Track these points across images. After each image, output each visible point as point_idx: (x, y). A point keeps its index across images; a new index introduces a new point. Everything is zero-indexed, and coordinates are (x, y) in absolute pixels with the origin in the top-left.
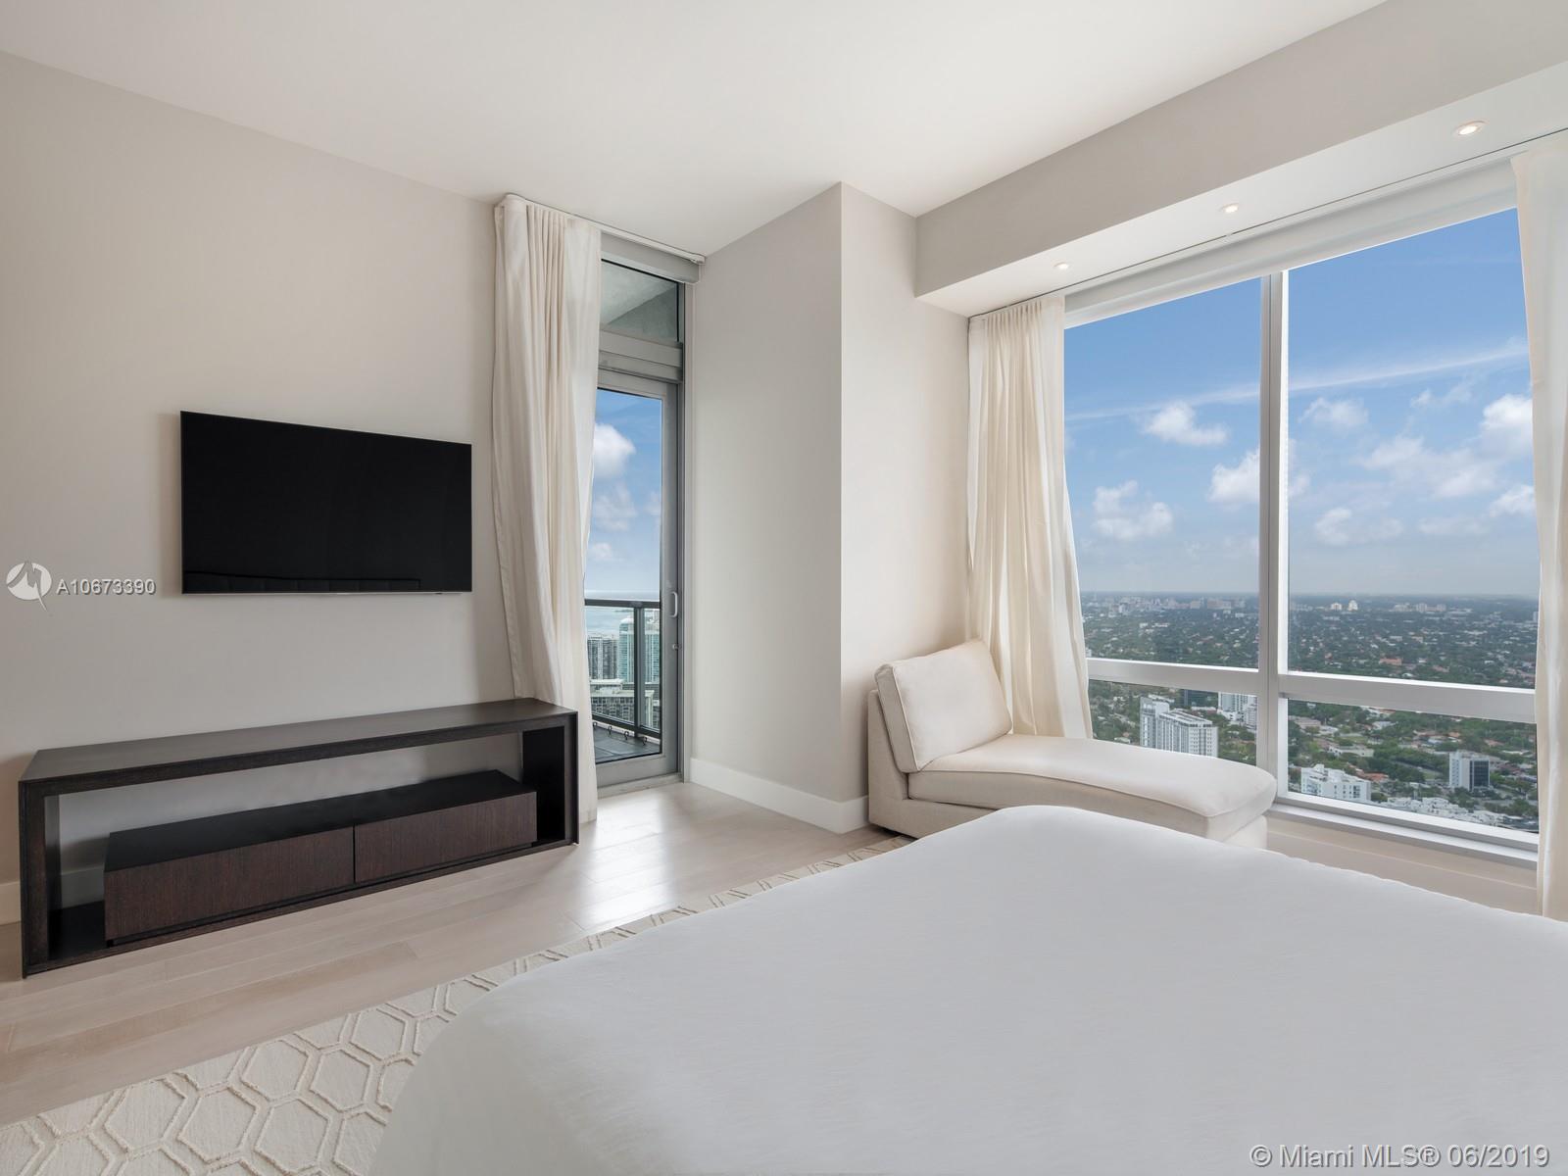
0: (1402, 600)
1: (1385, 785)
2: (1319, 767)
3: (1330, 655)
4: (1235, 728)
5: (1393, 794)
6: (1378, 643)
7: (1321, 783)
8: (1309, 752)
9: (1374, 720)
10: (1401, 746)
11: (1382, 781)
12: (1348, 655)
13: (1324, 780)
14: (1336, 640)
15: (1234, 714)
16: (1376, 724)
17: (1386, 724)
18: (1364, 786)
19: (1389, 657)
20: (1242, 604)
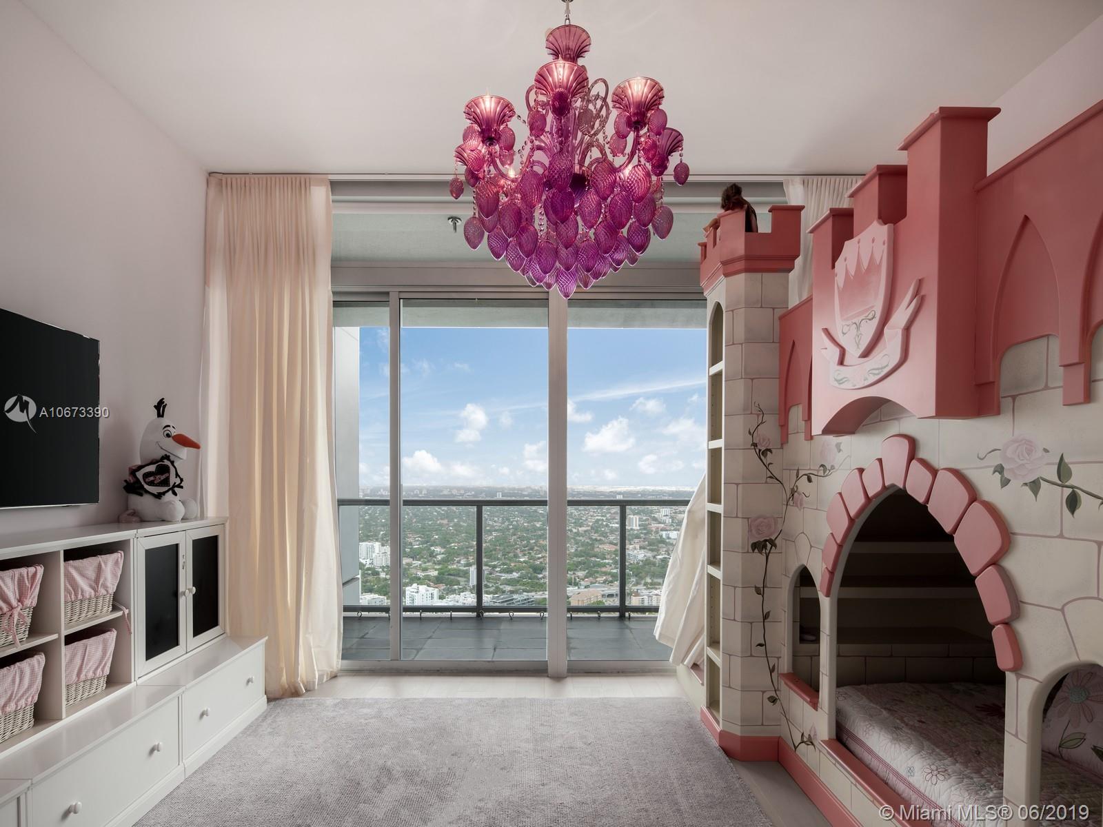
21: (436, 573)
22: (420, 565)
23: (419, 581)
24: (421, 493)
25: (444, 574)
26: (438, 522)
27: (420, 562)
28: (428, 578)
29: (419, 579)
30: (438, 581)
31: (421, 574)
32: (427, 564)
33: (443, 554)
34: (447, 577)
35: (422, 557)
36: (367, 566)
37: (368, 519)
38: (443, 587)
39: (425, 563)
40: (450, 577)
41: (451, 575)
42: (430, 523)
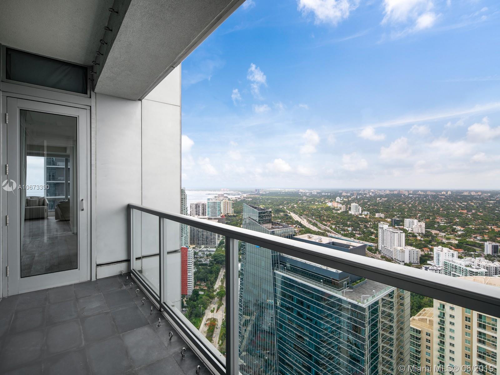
0: (466, 191)
1: (462, 253)
2: (440, 247)
3: (442, 209)
4: (410, 233)
5: (465, 256)
6: (458, 205)
7: (441, 252)
8: (436, 241)
9: (458, 231)
10: (468, 240)
11: (461, 252)
12: (448, 209)
13: (442, 251)
14: (444, 204)
15: (410, 229)
16: (458, 232)
17: (462, 232)
18: (456, 253)
19: (462, 210)
20: (411, 192)
21: (457, 242)
22: (445, 235)
23: (443, 245)
24: (447, 193)
25: (463, 244)
26: (459, 211)
27: (445, 234)
28: (451, 244)
29: (444, 243)
30: (458, 247)
31: (445, 241)
32: (450, 236)
33: (462, 231)
34: (465, 246)
35: (447, 231)
36: (409, 232)
37: (411, 207)
38: (461, 251)
39: (449, 235)
40: (467, 246)
41: (468, 244)
42: (453, 211)
